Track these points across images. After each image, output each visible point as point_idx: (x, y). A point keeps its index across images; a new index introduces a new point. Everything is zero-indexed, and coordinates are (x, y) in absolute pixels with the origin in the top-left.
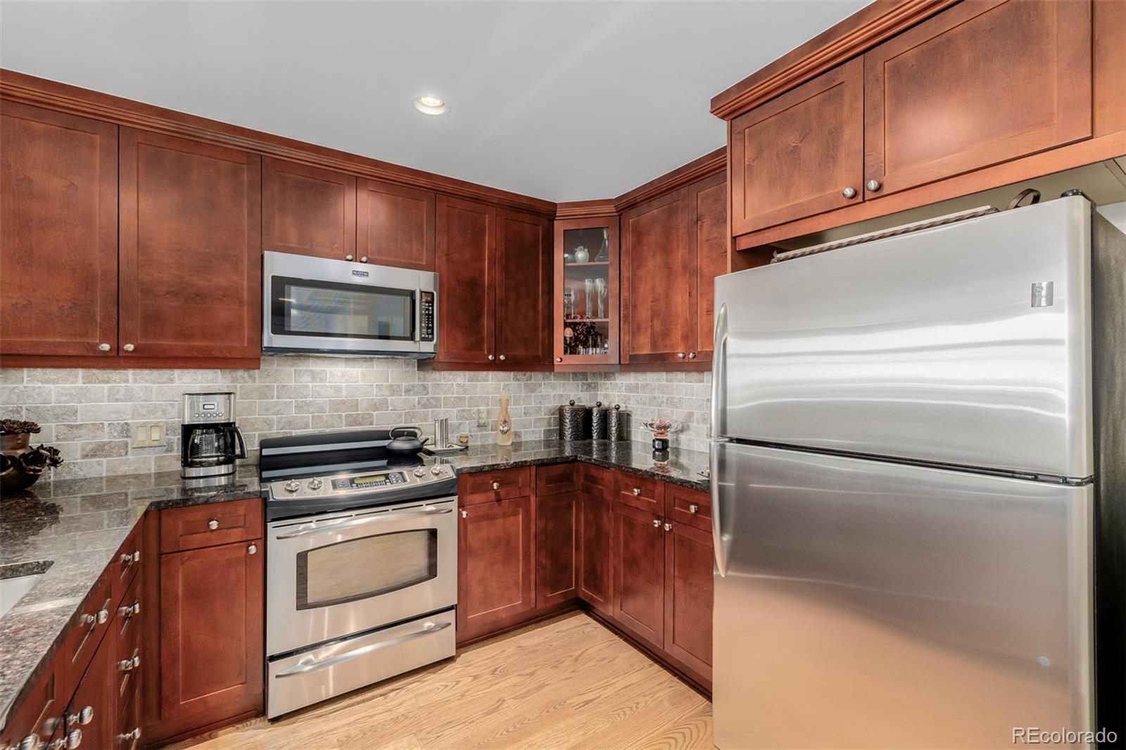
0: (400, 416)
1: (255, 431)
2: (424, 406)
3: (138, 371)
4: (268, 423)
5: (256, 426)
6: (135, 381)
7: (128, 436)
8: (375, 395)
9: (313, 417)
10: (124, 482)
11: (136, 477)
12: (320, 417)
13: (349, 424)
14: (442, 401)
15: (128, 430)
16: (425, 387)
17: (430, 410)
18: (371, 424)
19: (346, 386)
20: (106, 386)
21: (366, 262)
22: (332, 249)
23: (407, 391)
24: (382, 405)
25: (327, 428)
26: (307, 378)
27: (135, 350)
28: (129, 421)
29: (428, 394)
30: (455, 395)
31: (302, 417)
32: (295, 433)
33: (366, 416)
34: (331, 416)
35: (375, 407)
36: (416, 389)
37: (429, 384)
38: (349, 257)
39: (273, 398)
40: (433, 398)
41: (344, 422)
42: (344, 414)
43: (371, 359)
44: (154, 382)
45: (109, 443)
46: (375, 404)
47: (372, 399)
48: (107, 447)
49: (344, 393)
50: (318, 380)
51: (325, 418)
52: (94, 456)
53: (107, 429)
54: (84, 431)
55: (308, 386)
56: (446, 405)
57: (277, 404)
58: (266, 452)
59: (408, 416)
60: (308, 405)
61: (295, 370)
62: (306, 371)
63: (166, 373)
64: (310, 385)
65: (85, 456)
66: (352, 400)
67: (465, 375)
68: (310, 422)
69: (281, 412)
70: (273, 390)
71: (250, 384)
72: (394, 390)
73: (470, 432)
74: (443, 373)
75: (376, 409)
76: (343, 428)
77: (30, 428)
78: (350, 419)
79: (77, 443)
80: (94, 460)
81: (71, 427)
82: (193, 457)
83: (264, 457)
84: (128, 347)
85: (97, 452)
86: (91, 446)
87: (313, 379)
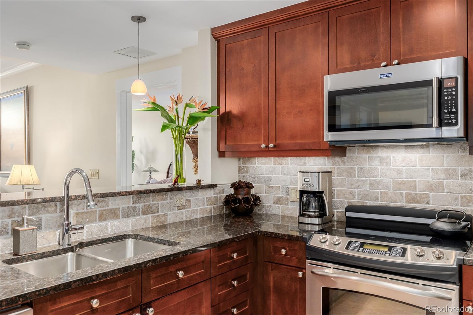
0: (457, 199)
1: (345, 198)
3: (292, 158)
4: (352, 194)
5: (346, 196)
6: (291, 165)
7: (288, 195)
8: (431, 178)
9: (381, 192)
10: (287, 219)
12: (386, 193)
13: (409, 202)
15: (288, 192)
18: (428, 203)
19: (406, 169)
20: (281, 166)
21: (398, 64)
22: (373, 61)
23: (464, 175)
24: (438, 187)
25: (391, 202)
26: (376, 162)
27: (275, 146)
28: (289, 186)
31: (373, 193)
32: (369, 203)
33: (423, 196)
34: (395, 193)
35: (431, 188)
38: (384, 63)
39: (355, 176)
41: (404, 199)
42: (404, 192)
43: (428, 146)
44: (298, 165)
45: (282, 197)
46: (431, 186)
47: (428, 182)
48: (281, 200)
49: (404, 175)
50: (385, 164)
51: (390, 195)
52: (277, 203)
53: (281, 190)
54: (273, 190)
55: (377, 169)
57: (358, 181)
58: (349, 214)
60: (378, 183)
62: (376, 157)
64: (379, 167)
65: (274, 203)
66: (411, 181)
68: (379, 196)
69: (360, 187)
70: (355, 170)
71: (342, 167)
72: (449, 174)
75: (432, 190)
76: (403, 204)
77: (249, 186)
78: (409, 197)
79: (272, 195)
80: (277, 205)
81: (270, 187)
82: (303, 211)
83: (347, 218)
84: (271, 145)
85: (278, 201)
86: (276, 198)
87: (381, 163)
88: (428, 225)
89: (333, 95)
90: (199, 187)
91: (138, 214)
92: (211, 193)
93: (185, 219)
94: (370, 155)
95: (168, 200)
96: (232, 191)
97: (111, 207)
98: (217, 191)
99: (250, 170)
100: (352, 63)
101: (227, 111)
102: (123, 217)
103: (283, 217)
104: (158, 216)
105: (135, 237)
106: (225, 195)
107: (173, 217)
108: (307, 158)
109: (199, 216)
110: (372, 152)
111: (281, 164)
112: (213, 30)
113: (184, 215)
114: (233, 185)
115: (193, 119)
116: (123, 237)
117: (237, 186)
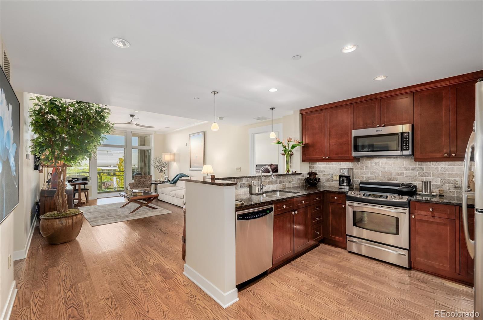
0: (410, 179)
1: (359, 179)
2: (422, 176)
3: (334, 162)
4: (363, 177)
5: (359, 178)
7: (333, 178)
8: (398, 170)
9: (376, 176)
10: (332, 188)
11: (334, 187)
12: (378, 177)
13: (388, 180)
14: (432, 174)
15: (333, 176)
16: (422, 168)
17: (425, 178)
18: (397, 181)
19: (387, 167)
20: (329, 166)
21: (384, 126)
22: (373, 124)
23: (413, 170)
24: (402, 174)
25: (380, 180)
26: (374, 164)
27: (329, 158)
28: (333, 174)
29: (423, 171)
30: (439, 172)
31: (372, 176)
32: (370, 181)
33: (395, 178)
34: (382, 177)
35: (398, 175)
36: (417, 169)
37: (424, 167)
38: (378, 126)
39: (364, 170)
40: (426, 173)
41: (386, 179)
42: (386, 176)
43: (397, 158)
44: (337, 165)
45: (330, 179)
46: (399, 174)
47: (397, 172)
49: (386, 169)
50: (377, 165)
51: (380, 177)
52: (327, 181)
53: (329, 176)
54: (326, 176)
56: (433, 176)
57: (365, 172)
58: (361, 185)
59: (413, 179)
60: (374, 172)
61: (370, 162)
62: (374, 162)
63: (339, 163)
64: (375, 166)
65: (326, 181)
66: (389, 172)
67: (446, 163)
68: (375, 178)
69: (366, 174)
70: (364, 168)
71: (358, 166)
72: (406, 169)
73: (449, 189)
74: (432, 162)
75: (399, 175)
76: (386, 181)
77: (316, 174)
78: (389, 178)
79: (325, 178)
80: (327, 182)
81: (324, 174)
82: (341, 183)
83: (360, 187)
84: (327, 157)
85: (328, 180)
86: (327, 179)
87: (376, 164)
88: (397, 189)
89: (356, 138)
90: (296, 174)
91: (278, 183)
92: (300, 177)
93: (291, 186)
94: (371, 161)
95: (287, 179)
96: (308, 176)
97: (271, 180)
98: (302, 176)
99: (315, 168)
100: (364, 125)
101: (306, 143)
102: (274, 184)
103: (330, 187)
104: (284, 184)
105: (280, 191)
106: (305, 177)
107: (288, 185)
108: (342, 163)
109: (296, 185)
110: (371, 160)
111: (329, 165)
112: (301, 111)
113: (291, 185)
114: (309, 173)
115: (293, 147)
116: (276, 191)
117: (310, 174)
